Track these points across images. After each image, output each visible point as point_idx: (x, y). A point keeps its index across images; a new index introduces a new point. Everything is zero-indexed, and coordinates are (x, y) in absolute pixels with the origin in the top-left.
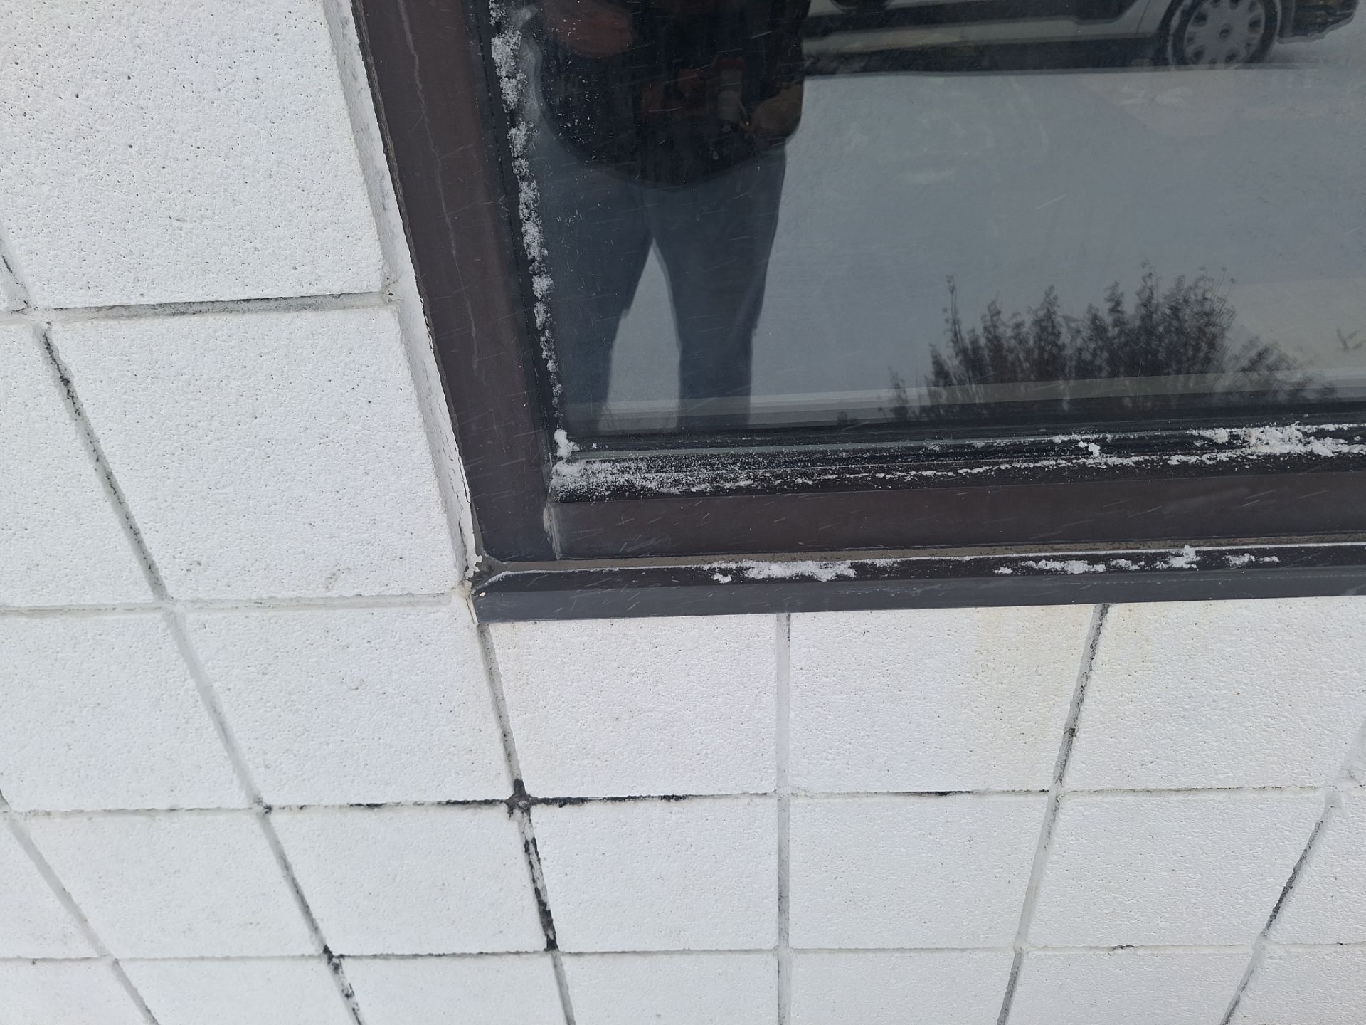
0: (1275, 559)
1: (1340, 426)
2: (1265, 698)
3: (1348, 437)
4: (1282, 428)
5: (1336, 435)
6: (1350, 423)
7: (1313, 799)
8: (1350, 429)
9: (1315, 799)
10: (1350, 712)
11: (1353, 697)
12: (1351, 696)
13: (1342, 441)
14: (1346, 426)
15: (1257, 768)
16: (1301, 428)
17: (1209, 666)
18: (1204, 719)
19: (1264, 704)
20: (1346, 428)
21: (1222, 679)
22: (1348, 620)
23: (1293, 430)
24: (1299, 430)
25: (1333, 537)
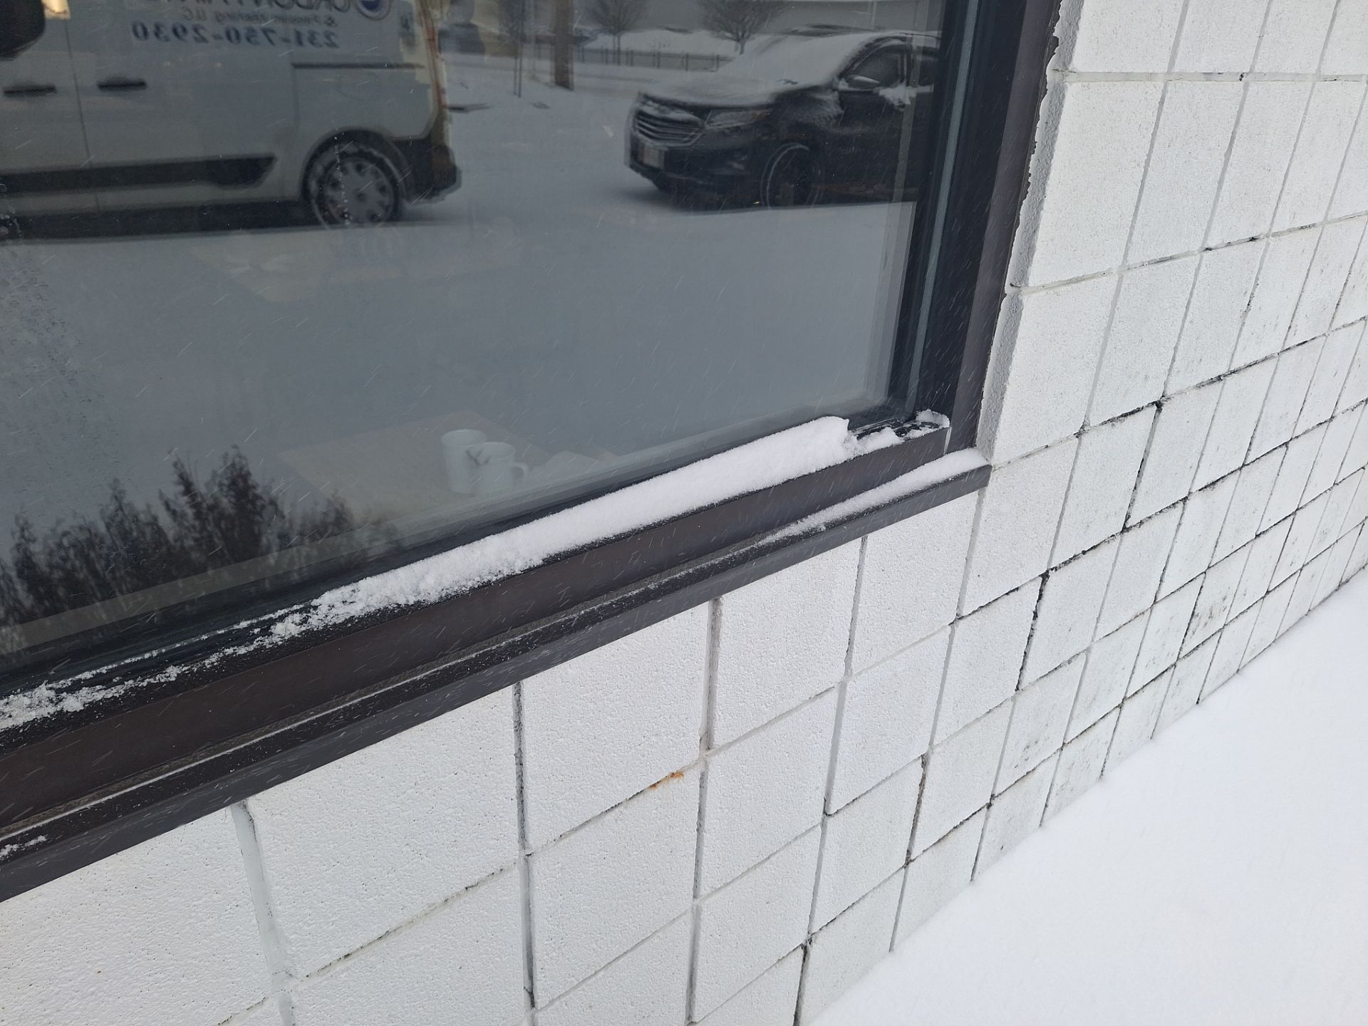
0: (42, 839)
1: (98, 671)
2: (134, 961)
3: (105, 681)
4: (30, 693)
5: (90, 683)
6: (107, 665)
7: (261, 1015)
8: (109, 672)
9: (264, 1014)
10: (238, 929)
11: (230, 915)
12: (227, 916)
13: (98, 687)
14: (104, 670)
15: (180, 1021)
16: (54, 685)
17: (40, 965)
18: (78, 1013)
19: (138, 966)
20: (104, 671)
21: (66, 969)
22: (168, 858)
23: (43, 691)
24: (51, 689)
25: (116, 786)
